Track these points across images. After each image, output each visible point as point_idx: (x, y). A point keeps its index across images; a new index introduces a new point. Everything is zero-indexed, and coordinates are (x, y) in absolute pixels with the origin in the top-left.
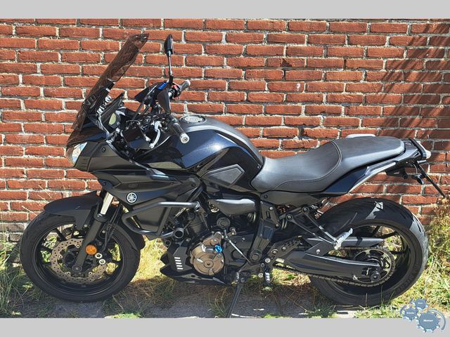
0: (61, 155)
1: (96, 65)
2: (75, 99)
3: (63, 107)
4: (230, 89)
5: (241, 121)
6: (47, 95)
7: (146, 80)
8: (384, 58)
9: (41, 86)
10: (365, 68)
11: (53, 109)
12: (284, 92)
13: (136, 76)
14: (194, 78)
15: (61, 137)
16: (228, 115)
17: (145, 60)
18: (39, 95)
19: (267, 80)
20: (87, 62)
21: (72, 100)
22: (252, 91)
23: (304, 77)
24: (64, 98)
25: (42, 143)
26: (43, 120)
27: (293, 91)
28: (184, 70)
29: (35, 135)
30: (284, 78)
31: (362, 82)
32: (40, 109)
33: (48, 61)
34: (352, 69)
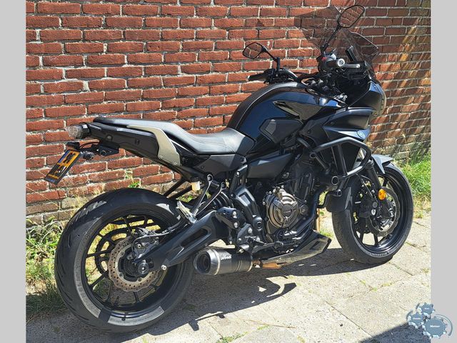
0: (61, 128)
1: (98, 30)
2: (76, 66)
3: (64, 76)
4: (216, 49)
5: (224, 79)
6: (46, 64)
7: (145, 44)
9: (39, 54)
11: (54, 79)
13: (135, 40)
14: (187, 39)
15: (62, 109)
16: (214, 73)
17: (145, 23)
18: (38, 65)
19: (245, 40)
20: (88, 27)
21: (72, 68)
22: (234, 50)
23: (272, 35)
24: (64, 66)
25: (41, 117)
26: (42, 91)
28: (179, 32)
29: (33, 109)
30: (258, 38)
32: (39, 80)
33: (48, 27)
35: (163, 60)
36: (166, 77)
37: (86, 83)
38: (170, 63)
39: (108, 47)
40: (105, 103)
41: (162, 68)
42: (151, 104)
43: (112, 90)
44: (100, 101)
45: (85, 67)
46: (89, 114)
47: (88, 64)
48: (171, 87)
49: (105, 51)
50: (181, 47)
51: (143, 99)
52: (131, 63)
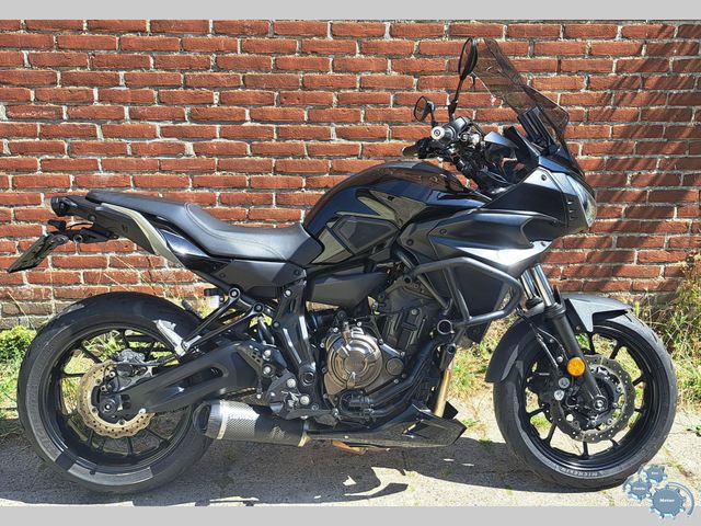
1: (205, 73)
2: (175, 122)
3: (158, 134)
4: (396, 104)
6: (134, 117)
7: (277, 94)
8: (615, 56)
9: (125, 104)
10: (587, 72)
11: (143, 137)
12: (474, 107)
13: (262, 89)
14: (345, 89)
15: (156, 177)
16: (393, 141)
17: (275, 64)
18: (123, 118)
19: (448, 91)
20: (191, 69)
21: (170, 124)
24: (158, 121)
25: (129, 186)
26: (129, 153)
27: (486, 106)
28: (331, 78)
29: (118, 175)
30: (474, 88)
31: (583, 91)
32: (124, 138)
33: (135, 68)
34: (570, 73)
35: (306, 118)
36: (311, 143)
37: (189, 146)
38: (317, 123)
39: (220, 97)
40: (218, 174)
41: (304, 131)
42: (288, 180)
43: (227, 156)
44: (212, 172)
45: (188, 124)
46: (194, 188)
47: (192, 120)
48: (321, 158)
49: (216, 102)
50: (335, 100)
51: (276, 172)
52: (256, 121)
